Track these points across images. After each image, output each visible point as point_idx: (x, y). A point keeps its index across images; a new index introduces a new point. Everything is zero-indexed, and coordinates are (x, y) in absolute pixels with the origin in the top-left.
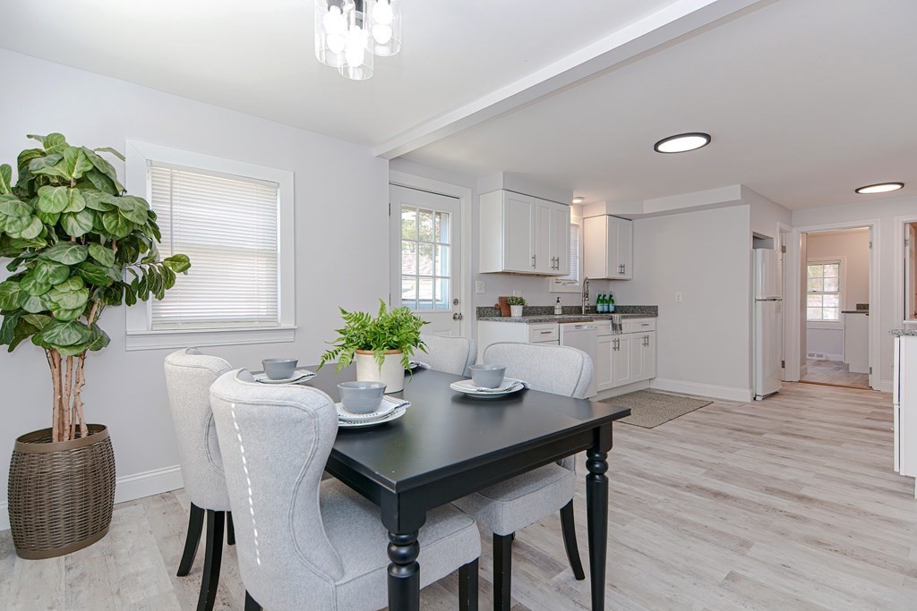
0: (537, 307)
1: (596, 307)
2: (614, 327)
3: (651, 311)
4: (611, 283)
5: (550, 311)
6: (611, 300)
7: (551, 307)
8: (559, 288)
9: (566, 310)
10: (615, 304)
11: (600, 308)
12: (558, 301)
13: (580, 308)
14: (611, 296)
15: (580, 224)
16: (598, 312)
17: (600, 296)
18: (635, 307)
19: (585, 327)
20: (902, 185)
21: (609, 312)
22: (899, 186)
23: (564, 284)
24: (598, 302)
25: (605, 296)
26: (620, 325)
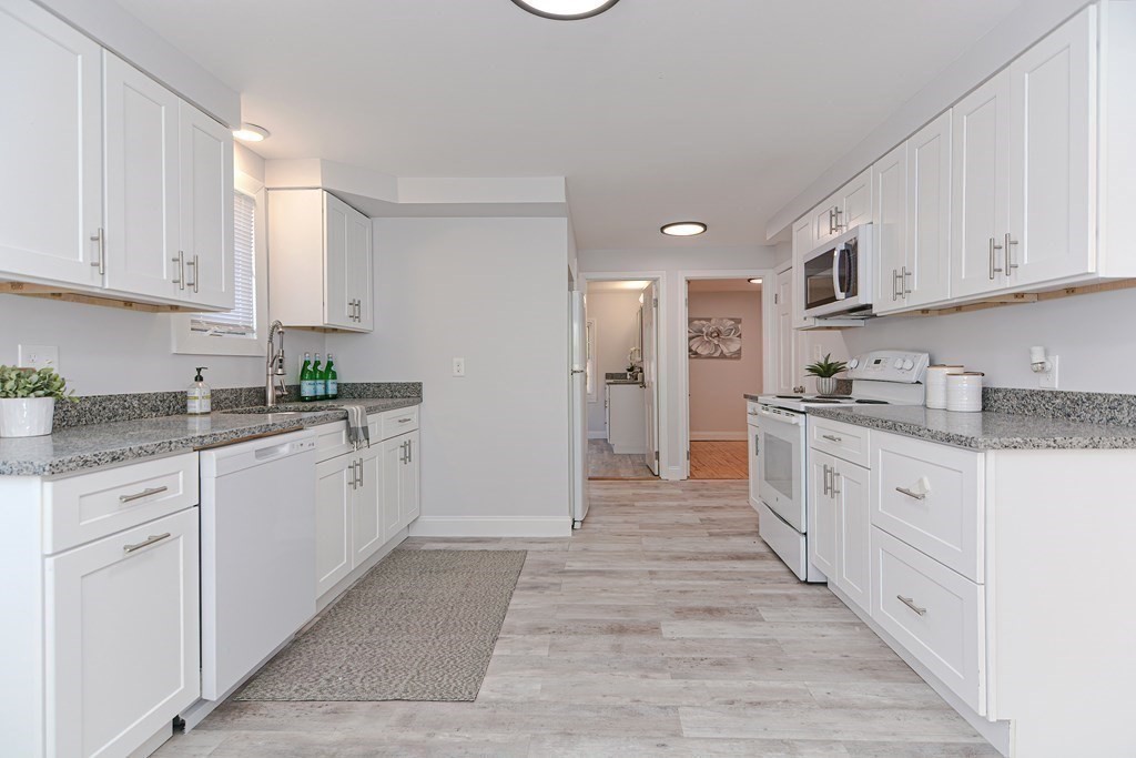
0: (124, 398)
1: (299, 388)
2: (352, 435)
3: (409, 393)
4: (329, 337)
5: (176, 404)
6: (330, 372)
7: (175, 395)
8: (201, 344)
9: (223, 402)
10: (339, 380)
11: (307, 390)
12: (199, 379)
13: (262, 393)
14: (330, 364)
15: (259, 197)
16: (303, 399)
17: (306, 363)
18: (379, 385)
19: (285, 450)
20: (704, 226)
21: (326, 397)
22: (701, 229)
23: (216, 334)
24: (302, 378)
25: (317, 363)
26: (365, 429)
